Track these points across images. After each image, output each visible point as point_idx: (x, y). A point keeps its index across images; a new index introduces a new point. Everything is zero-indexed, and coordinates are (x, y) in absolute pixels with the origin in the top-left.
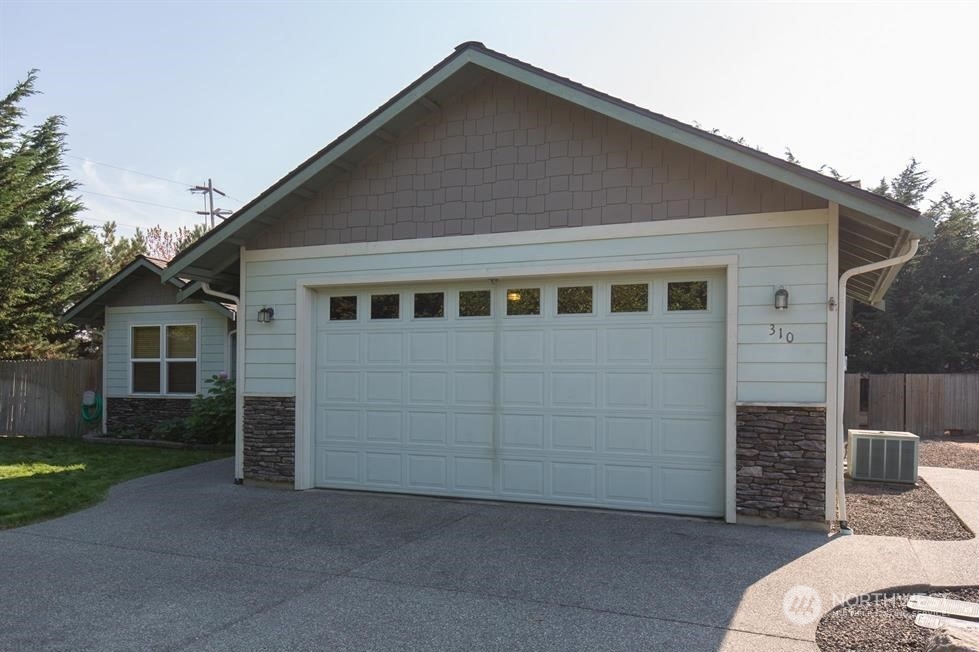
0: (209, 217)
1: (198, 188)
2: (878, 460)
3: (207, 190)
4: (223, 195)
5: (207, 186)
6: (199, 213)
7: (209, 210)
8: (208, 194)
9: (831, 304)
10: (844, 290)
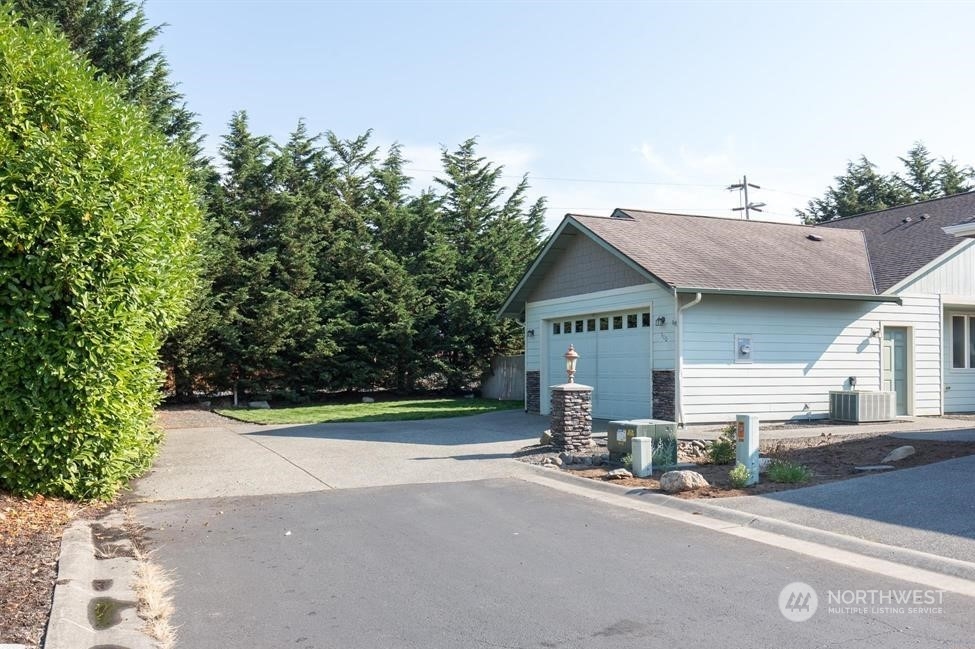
0: (744, 211)
1: (733, 186)
2: (839, 401)
3: (743, 186)
4: (758, 187)
5: (742, 183)
6: (734, 210)
7: (744, 206)
8: (743, 191)
9: (675, 323)
10: (681, 316)
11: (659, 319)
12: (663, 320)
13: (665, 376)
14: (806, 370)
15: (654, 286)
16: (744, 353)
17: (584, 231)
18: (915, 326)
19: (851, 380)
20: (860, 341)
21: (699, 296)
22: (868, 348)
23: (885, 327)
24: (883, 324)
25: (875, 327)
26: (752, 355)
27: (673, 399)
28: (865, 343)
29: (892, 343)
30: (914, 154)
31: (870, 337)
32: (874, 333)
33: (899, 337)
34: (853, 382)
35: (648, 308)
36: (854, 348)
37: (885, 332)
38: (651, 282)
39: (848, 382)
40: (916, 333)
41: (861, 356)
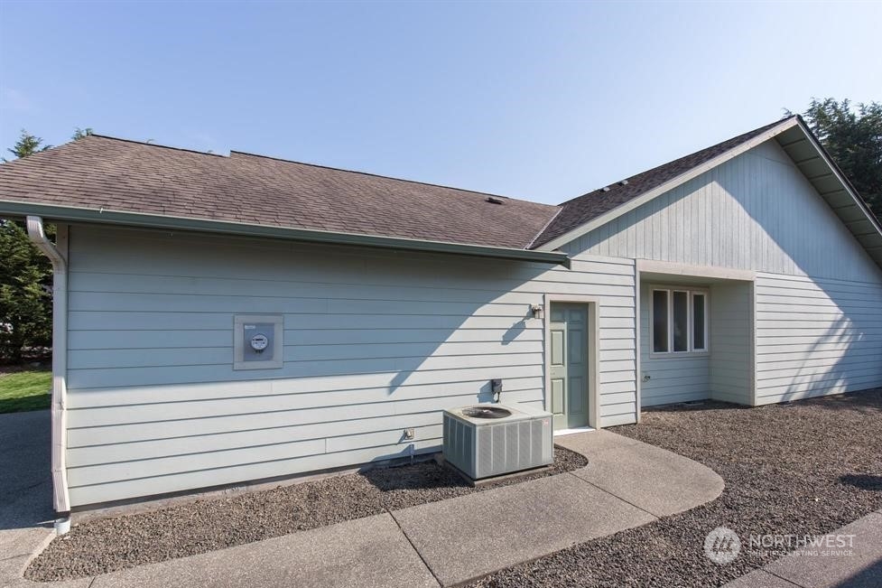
14: (393, 387)
18: (601, 301)
19: (494, 386)
20: (510, 323)
22: (524, 335)
23: (552, 303)
24: (549, 298)
25: (536, 302)
26: (279, 351)
28: (519, 328)
29: (564, 326)
31: (527, 317)
32: (533, 312)
33: (577, 317)
34: (496, 388)
36: (500, 335)
37: (552, 311)
39: (489, 389)
40: (600, 312)
41: (512, 346)
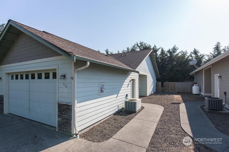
9: (72, 78)
10: (76, 75)
11: (62, 76)
12: (64, 76)
13: (66, 107)
14: (117, 97)
15: (63, 57)
16: (102, 91)
17: (22, 30)
19: (127, 95)
21: (89, 63)
27: (71, 120)
28: (129, 84)
30: (107, 50)
32: (130, 81)
35: (56, 69)
38: (61, 55)
